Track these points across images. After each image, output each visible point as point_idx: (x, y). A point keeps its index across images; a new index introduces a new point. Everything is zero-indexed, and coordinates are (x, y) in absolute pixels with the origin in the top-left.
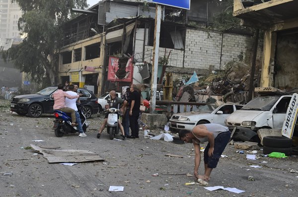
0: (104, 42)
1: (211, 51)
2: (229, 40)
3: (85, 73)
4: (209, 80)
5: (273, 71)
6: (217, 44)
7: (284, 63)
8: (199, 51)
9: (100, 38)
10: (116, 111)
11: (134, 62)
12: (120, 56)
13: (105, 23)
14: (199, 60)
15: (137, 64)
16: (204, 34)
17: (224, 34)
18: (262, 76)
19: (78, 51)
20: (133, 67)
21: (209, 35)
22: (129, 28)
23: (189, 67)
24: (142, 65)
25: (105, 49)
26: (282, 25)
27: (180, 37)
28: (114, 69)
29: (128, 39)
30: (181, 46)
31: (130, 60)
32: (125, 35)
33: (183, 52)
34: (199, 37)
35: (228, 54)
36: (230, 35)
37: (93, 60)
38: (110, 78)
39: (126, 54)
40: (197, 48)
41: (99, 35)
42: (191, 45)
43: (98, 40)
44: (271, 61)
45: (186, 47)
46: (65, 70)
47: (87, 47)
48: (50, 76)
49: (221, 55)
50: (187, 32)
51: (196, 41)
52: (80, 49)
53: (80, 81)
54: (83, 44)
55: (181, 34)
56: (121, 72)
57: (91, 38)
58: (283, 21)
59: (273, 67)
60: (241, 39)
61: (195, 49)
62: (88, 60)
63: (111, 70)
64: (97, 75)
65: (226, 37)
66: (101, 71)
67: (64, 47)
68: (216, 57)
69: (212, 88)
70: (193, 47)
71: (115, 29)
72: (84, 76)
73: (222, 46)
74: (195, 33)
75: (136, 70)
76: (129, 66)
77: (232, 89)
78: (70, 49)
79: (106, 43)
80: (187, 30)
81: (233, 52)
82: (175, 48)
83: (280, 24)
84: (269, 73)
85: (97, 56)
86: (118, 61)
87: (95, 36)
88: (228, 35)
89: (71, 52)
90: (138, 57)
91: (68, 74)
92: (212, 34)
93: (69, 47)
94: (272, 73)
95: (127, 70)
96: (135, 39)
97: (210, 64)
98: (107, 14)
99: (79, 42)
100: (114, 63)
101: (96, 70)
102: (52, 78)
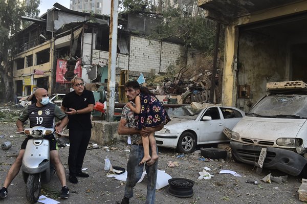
0: (53, 48)
1: (152, 57)
2: (166, 48)
3: (36, 77)
4: (158, 81)
5: (236, 68)
6: (157, 50)
7: (243, 61)
8: (142, 56)
9: (50, 44)
10: (44, 133)
11: (82, 65)
12: (68, 58)
13: (54, 30)
14: (142, 65)
15: (85, 66)
16: (146, 41)
17: (162, 43)
18: (224, 74)
19: (30, 57)
20: (81, 70)
21: (150, 42)
22: (77, 33)
23: (134, 70)
24: (91, 68)
25: (54, 54)
26: (248, 18)
27: (125, 43)
28: (63, 71)
29: (76, 43)
30: (126, 51)
31: (78, 62)
32: (72, 40)
33: (128, 56)
34: (142, 43)
35: (166, 60)
36: (167, 44)
37: (43, 64)
38: (58, 80)
39: (75, 57)
40: (140, 53)
41: (48, 42)
42: (135, 50)
43: (48, 46)
44: (234, 58)
45: (130, 52)
46: (19, 75)
47: (37, 54)
48: (5, 81)
49: (161, 60)
50: (131, 39)
51: (139, 47)
52: (31, 56)
53: (32, 84)
54: (34, 51)
55: (126, 40)
56: (70, 75)
57: (41, 45)
58: (249, 14)
59: (236, 64)
60: (176, 47)
61: (139, 54)
62: (39, 65)
63: (60, 72)
64: (47, 78)
65: (164, 45)
66: (50, 74)
67: (18, 55)
68: (156, 62)
69: (164, 88)
70: (137, 53)
71: (63, 35)
72: (35, 79)
73: (161, 53)
74: (138, 40)
75: (84, 71)
76: (77, 69)
77: (188, 88)
78: (23, 56)
79: (54, 48)
80: (132, 37)
81: (170, 58)
82: (121, 52)
83: (245, 17)
84: (232, 71)
85: (47, 60)
86: (66, 63)
87: (45, 43)
88: (166, 43)
89: (24, 58)
90: (86, 59)
91: (21, 79)
92: (153, 42)
93: (22, 54)
94: (235, 71)
95: (75, 72)
96: (83, 43)
97: (152, 68)
98: (56, 22)
99: (31, 49)
100: (62, 65)
101: (47, 73)
102: (6, 82)
